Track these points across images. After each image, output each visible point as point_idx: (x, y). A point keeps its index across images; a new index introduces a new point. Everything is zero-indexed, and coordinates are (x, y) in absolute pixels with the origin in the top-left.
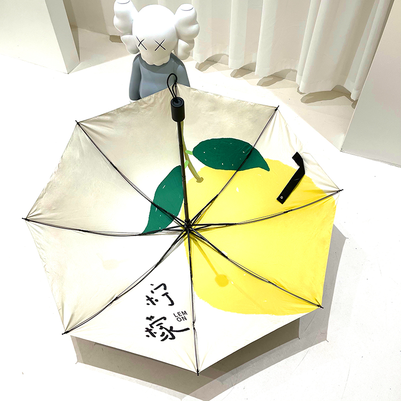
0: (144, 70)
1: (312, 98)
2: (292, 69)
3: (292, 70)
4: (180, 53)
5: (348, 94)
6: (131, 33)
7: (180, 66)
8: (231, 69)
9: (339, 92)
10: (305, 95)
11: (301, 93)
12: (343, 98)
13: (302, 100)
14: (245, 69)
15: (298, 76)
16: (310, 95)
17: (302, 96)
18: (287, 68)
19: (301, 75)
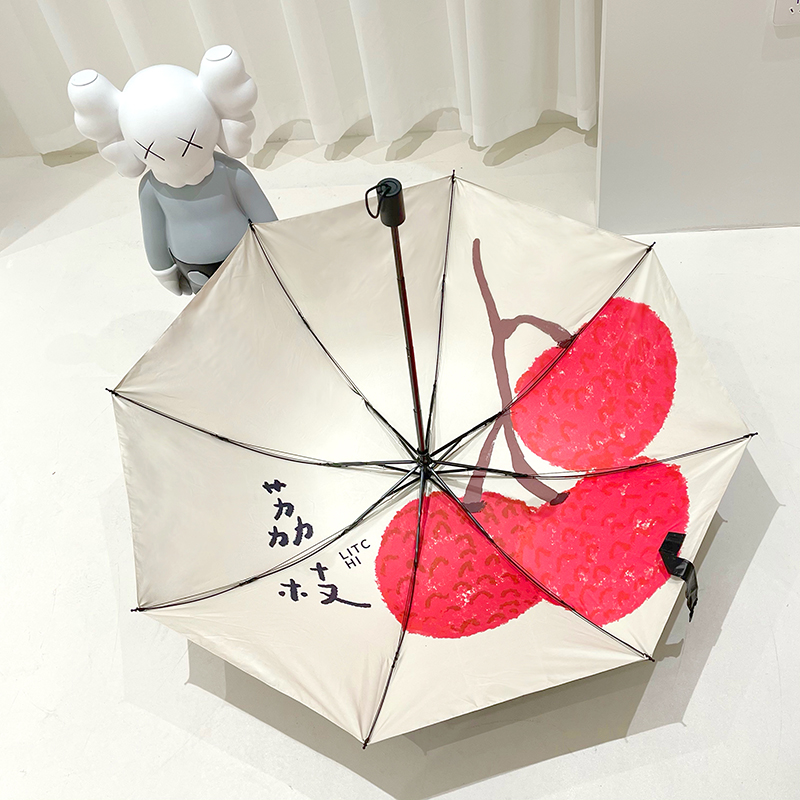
0: (165, 202)
1: (503, 151)
2: (445, 106)
3: (445, 109)
4: (231, 146)
5: (571, 123)
6: (120, 137)
7: (239, 170)
8: (322, 144)
9: (551, 123)
10: (488, 149)
11: (480, 149)
12: (564, 133)
13: (486, 162)
14: (349, 137)
15: (462, 118)
16: (497, 146)
17: (483, 154)
18: (433, 109)
19: (470, 113)
